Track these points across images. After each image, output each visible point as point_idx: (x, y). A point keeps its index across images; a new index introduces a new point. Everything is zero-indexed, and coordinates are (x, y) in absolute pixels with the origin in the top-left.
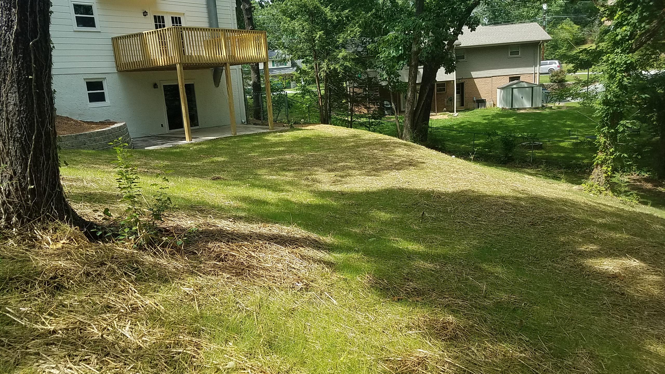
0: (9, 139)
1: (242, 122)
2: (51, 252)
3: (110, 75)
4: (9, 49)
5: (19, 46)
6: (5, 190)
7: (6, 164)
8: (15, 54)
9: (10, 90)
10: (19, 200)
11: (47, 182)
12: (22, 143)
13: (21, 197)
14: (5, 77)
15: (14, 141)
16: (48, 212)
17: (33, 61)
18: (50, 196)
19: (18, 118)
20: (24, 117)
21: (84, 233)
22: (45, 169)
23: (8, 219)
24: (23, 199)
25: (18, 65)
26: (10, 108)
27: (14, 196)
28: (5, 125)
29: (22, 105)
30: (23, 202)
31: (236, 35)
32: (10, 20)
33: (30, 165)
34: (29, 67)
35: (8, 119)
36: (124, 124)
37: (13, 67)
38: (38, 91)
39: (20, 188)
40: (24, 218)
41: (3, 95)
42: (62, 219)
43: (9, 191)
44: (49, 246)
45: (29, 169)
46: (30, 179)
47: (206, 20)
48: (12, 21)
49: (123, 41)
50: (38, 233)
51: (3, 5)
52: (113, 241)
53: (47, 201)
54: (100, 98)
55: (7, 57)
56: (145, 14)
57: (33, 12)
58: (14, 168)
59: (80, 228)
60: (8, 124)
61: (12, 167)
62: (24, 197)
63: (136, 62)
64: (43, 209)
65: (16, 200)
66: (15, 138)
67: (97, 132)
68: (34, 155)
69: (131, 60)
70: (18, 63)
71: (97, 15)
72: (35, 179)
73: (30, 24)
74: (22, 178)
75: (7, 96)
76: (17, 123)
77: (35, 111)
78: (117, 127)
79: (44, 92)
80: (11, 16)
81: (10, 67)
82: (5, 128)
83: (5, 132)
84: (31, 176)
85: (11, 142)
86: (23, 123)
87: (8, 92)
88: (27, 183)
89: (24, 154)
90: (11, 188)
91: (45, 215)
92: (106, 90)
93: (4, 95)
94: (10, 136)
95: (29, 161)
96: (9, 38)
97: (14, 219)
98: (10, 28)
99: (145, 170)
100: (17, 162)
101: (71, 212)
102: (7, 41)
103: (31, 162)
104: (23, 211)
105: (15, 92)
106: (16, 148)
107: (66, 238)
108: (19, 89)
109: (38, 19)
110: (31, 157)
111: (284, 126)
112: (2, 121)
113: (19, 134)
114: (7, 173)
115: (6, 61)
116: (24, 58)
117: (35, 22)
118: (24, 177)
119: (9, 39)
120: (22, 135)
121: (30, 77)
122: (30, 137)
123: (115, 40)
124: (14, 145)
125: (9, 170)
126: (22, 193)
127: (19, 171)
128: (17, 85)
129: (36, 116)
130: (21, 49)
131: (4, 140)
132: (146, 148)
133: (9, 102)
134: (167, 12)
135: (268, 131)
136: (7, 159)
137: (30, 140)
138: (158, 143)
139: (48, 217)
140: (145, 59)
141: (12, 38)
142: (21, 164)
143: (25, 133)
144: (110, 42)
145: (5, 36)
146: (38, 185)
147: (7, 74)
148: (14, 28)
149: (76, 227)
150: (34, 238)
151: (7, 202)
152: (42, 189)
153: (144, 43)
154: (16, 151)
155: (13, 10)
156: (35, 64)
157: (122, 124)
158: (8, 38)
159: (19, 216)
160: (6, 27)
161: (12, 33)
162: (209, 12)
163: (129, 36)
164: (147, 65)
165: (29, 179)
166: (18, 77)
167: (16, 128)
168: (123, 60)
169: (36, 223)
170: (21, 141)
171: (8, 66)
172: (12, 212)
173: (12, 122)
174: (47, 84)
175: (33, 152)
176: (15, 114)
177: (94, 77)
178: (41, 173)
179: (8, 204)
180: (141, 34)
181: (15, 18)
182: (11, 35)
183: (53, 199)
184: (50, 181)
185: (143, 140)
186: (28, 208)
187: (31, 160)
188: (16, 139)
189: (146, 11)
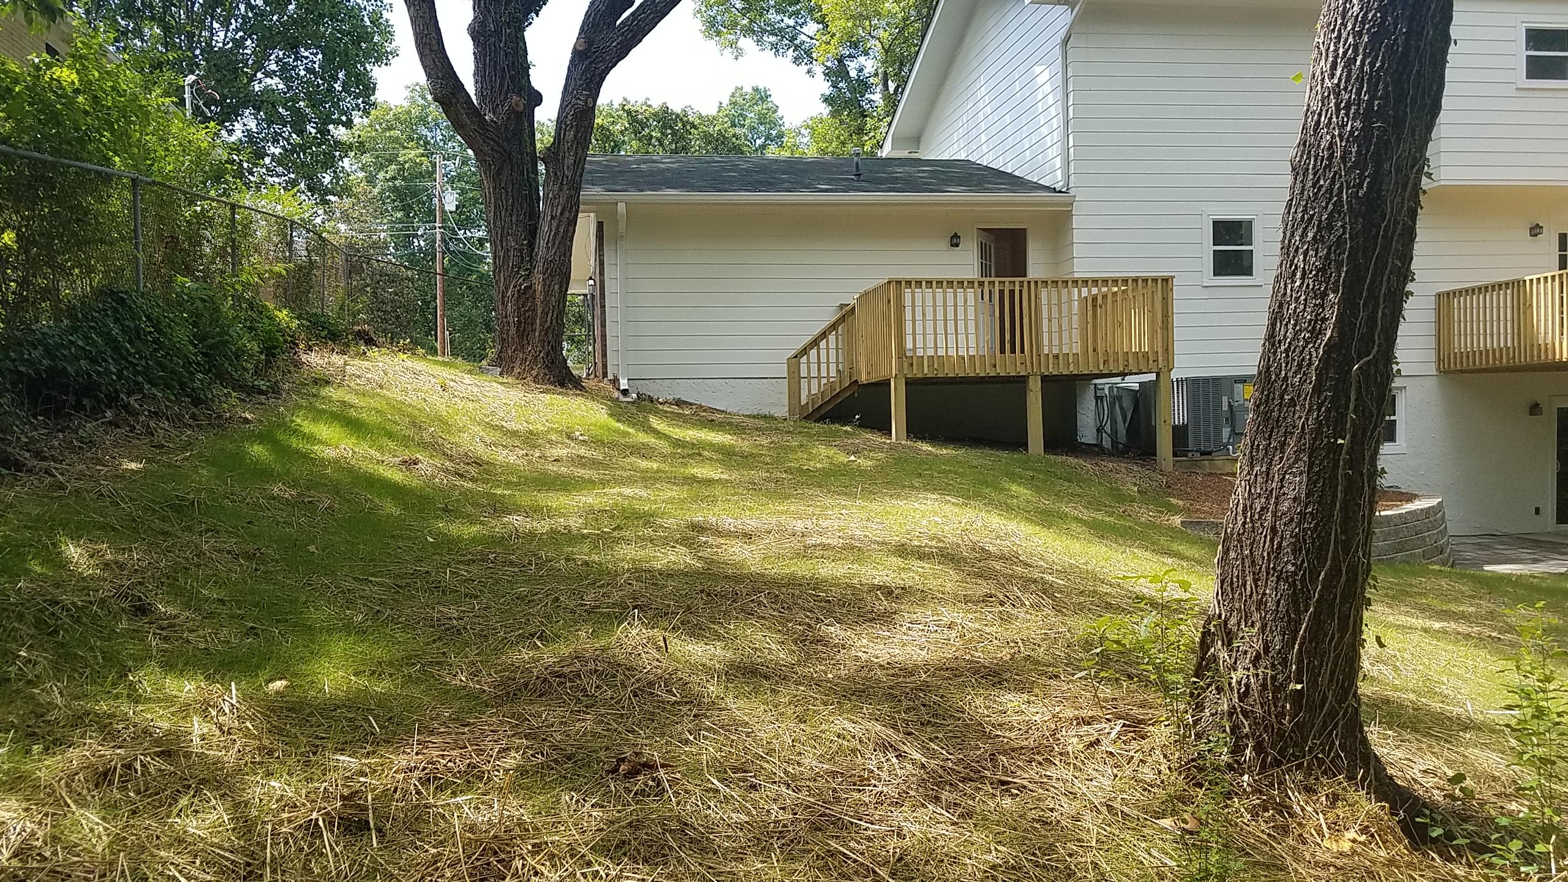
0: (1268, 573)
2: (1328, 858)
3: (1417, 382)
4: (1305, 381)
5: (1327, 374)
6: (1239, 683)
7: (1253, 626)
8: (1318, 389)
9: (1290, 467)
10: (1265, 712)
11: (1331, 681)
12: (1295, 585)
13: (1269, 705)
14: (1285, 440)
15: (1279, 578)
16: (1323, 751)
17: (1351, 407)
18: (1332, 714)
19: (1297, 530)
20: (1310, 528)
21: (1398, 822)
22: (1332, 651)
23: (1237, 750)
24: (1273, 709)
25: (1318, 415)
26: (1285, 506)
27: (1255, 700)
28: (1265, 542)
29: (1310, 502)
30: (1273, 717)
32: (1319, 318)
33: (1304, 637)
34: (1341, 419)
35: (1274, 530)
36: (1439, 503)
37: (1307, 419)
38: (1350, 472)
39: (1271, 683)
40: (1267, 754)
41: (1273, 477)
42: (1351, 778)
43: (1247, 686)
44: (1322, 841)
45: (1299, 646)
46: (1297, 668)
48: (1324, 320)
49: (1465, 300)
50: (1297, 800)
51: (1311, 287)
52: (1468, 859)
53: (1325, 725)
55: (1299, 396)
56: (1535, 230)
57: (1373, 298)
58: (1267, 636)
59: (1391, 808)
60: (1272, 540)
61: (1263, 634)
62: (1276, 707)
63: (1494, 350)
64: (1313, 743)
65: (1258, 709)
66: (1281, 574)
68: (1316, 619)
69: (1479, 344)
70: (1319, 411)
72: (1307, 670)
73: (1360, 324)
74: (1279, 663)
75: (1282, 481)
76: (1293, 540)
77: (1335, 518)
78: (1422, 510)
79: (1362, 474)
80: (1324, 310)
81: (1301, 418)
82: (1264, 547)
83: (1264, 557)
84: (1299, 662)
85: (1272, 581)
86: (1304, 540)
87: (1285, 473)
88: (1289, 677)
89: (1295, 611)
90: (1252, 681)
91: (1316, 756)
92: (1402, 417)
93: (1276, 476)
94: (1272, 566)
95: (1304, 626)
96: (1311, 356)
97: (1248, 752)
98: (1316, 333)
99: (1493, 634)
100: (1277, 626)
101: (1373, 763)
102: (1305, 364)
103: (1305, 632)
104: (1269, 739)
105: (1301, 474)
106: (1279, 595)
107: (1357, 827)
108: (1311, 466)
109: (1380, 314)
110: (1309, 620)
112: (1261, 533)
113: (1293, 565)
114: (1251, 647)
115: (1295, 405)
116: (1334, 399)
117: (1372, 320)
118: (1285, 662)
119: (1310, 359)
120: (1299, 568)
121: (1340, 441)
122: (1314, 573)
123: (1445, 298)
124: (1276, 588)
125: (1255, 640)
126: (1273, 698)
127: (1277, 647)
128: (1310, 458)
129: (1335, 529)
130: (1332, 379)
131: (1258, 574)
132: (1487, 568)
133: (1284, 494)
136: (1256, 616)
137: (1314, 579)
138: (1522, 556)
139: (1321, 762)
140: (1519, 343)
141: (1317, 357)
142: (1284, 632)
143: (1305, 565)
144: (1431, 303)
145: (1302, 352)
146: (1313, 683)
147: (1292, 433)
148: (1325, 334)
149: (1383, 804)
150: (1286, 807)
151: (1239, 710)
152: (1319, 695)
153: (1524, 304)
154: (1278, 601)
155: (1331, 296)
156: (1355, 411)
157: (1434, 502)
158: (1308, 357)
159: (1259, 748)
160: (1308, 332)
161: (1320, 345)
163: (1483, 289)
165: (1294, 667)
166: (1315, 440)
167: (1289, 550)
168: (1460, 344)
169: (1292, 771)
170: (1294, 581)
171: (1297, 416)
172: (1247, 734)
173: (1282, 537)
174: (1371, 457)
175: (1315, 608)
176: (1292, 520)
178: (1322, 656)
179: (1240, 716)
180: (1519, 282)
181: (1333, 313)
182: (1317, 350)
183: (1337, 723)
184: (1338, 679)
185: (1478, 544)
186: (1281, 734)
187: (1307, 626)
188: (1284, 575)
189: (1538, 225)
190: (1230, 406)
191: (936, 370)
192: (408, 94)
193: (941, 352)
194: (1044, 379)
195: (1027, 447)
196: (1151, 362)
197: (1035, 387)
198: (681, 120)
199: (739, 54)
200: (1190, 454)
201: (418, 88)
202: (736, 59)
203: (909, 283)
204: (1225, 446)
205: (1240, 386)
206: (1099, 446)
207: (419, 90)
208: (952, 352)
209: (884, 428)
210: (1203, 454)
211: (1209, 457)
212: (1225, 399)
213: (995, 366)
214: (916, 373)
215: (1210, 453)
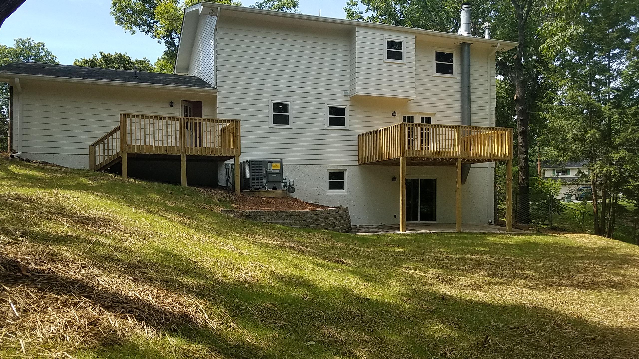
1: (489, 222)
3: (352, 167)
31: (482, 134)
47: (459, 120)
49: (365, 137)
54: (340, 186)
56: (394, 114)
63: (372, 156)
67: (299, 211)
69: (369, 154)
71: (348, 116)
92: (345, 181)
111: (529, 230)
123: (360, 136)
134: (417, 113)
135: (505, 232)
140: (378, 153)
144: (356, 139)
153: (379, 139)
162: (463, 113)
163: (369, 133)
164: (379, 159)
168: (364, 154)
177: (337, 168)
180: (378, 131)
189: (395, 112)
190: (266, 171)
191: (141, 151)
192: (15, 43)
193: (143, 144)
194: (187, 156)
195: (181, 183)
196: (231, 152)
197: (183, 159)
198: (127, 61)
199: (133, 33)
200: (250, 189)
201: (21, 41)
202: (133, 35)
203: (129, 116)
204: (264, 187)
205: (271, 164)
206: (227, 187)
207: (21, 42)
208: (147, 144)
209: (120, 173)
210: (256, 189)
211: (258, 191)
212: (264, 168)
213: (166, 151)
214: (131, 151)
215: (258, 189)
